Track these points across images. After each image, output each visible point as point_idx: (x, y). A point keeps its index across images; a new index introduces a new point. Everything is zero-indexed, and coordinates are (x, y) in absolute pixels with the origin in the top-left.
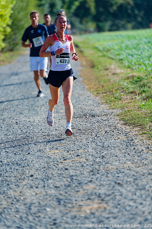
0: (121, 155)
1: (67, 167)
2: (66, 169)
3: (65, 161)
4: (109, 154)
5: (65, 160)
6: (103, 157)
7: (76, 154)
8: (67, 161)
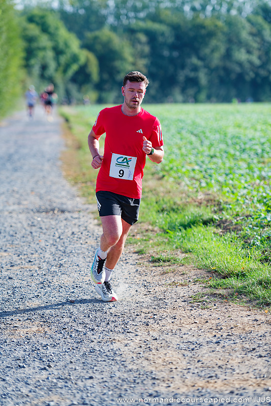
0: (83, 265)
1: (11, 276)
2: (10, 278)
3: (12, 268)
4: (70, 262)
5: (13, 266)
6: (61, 265)
7: (27, 260)
8: (15, 268)
